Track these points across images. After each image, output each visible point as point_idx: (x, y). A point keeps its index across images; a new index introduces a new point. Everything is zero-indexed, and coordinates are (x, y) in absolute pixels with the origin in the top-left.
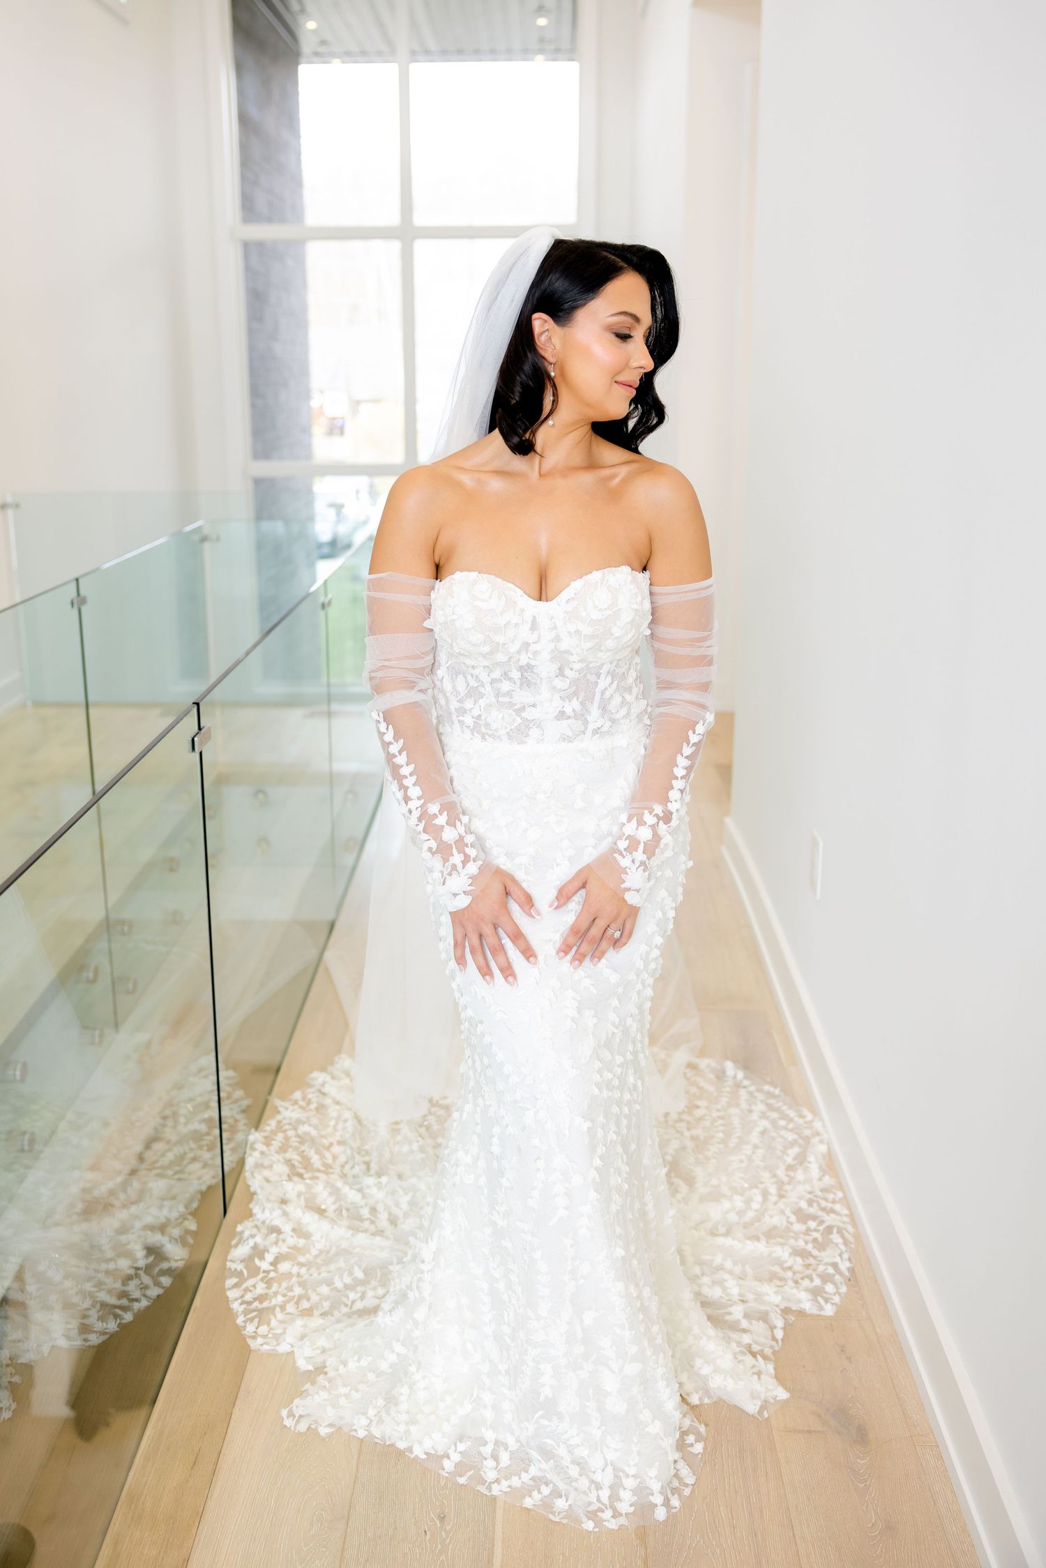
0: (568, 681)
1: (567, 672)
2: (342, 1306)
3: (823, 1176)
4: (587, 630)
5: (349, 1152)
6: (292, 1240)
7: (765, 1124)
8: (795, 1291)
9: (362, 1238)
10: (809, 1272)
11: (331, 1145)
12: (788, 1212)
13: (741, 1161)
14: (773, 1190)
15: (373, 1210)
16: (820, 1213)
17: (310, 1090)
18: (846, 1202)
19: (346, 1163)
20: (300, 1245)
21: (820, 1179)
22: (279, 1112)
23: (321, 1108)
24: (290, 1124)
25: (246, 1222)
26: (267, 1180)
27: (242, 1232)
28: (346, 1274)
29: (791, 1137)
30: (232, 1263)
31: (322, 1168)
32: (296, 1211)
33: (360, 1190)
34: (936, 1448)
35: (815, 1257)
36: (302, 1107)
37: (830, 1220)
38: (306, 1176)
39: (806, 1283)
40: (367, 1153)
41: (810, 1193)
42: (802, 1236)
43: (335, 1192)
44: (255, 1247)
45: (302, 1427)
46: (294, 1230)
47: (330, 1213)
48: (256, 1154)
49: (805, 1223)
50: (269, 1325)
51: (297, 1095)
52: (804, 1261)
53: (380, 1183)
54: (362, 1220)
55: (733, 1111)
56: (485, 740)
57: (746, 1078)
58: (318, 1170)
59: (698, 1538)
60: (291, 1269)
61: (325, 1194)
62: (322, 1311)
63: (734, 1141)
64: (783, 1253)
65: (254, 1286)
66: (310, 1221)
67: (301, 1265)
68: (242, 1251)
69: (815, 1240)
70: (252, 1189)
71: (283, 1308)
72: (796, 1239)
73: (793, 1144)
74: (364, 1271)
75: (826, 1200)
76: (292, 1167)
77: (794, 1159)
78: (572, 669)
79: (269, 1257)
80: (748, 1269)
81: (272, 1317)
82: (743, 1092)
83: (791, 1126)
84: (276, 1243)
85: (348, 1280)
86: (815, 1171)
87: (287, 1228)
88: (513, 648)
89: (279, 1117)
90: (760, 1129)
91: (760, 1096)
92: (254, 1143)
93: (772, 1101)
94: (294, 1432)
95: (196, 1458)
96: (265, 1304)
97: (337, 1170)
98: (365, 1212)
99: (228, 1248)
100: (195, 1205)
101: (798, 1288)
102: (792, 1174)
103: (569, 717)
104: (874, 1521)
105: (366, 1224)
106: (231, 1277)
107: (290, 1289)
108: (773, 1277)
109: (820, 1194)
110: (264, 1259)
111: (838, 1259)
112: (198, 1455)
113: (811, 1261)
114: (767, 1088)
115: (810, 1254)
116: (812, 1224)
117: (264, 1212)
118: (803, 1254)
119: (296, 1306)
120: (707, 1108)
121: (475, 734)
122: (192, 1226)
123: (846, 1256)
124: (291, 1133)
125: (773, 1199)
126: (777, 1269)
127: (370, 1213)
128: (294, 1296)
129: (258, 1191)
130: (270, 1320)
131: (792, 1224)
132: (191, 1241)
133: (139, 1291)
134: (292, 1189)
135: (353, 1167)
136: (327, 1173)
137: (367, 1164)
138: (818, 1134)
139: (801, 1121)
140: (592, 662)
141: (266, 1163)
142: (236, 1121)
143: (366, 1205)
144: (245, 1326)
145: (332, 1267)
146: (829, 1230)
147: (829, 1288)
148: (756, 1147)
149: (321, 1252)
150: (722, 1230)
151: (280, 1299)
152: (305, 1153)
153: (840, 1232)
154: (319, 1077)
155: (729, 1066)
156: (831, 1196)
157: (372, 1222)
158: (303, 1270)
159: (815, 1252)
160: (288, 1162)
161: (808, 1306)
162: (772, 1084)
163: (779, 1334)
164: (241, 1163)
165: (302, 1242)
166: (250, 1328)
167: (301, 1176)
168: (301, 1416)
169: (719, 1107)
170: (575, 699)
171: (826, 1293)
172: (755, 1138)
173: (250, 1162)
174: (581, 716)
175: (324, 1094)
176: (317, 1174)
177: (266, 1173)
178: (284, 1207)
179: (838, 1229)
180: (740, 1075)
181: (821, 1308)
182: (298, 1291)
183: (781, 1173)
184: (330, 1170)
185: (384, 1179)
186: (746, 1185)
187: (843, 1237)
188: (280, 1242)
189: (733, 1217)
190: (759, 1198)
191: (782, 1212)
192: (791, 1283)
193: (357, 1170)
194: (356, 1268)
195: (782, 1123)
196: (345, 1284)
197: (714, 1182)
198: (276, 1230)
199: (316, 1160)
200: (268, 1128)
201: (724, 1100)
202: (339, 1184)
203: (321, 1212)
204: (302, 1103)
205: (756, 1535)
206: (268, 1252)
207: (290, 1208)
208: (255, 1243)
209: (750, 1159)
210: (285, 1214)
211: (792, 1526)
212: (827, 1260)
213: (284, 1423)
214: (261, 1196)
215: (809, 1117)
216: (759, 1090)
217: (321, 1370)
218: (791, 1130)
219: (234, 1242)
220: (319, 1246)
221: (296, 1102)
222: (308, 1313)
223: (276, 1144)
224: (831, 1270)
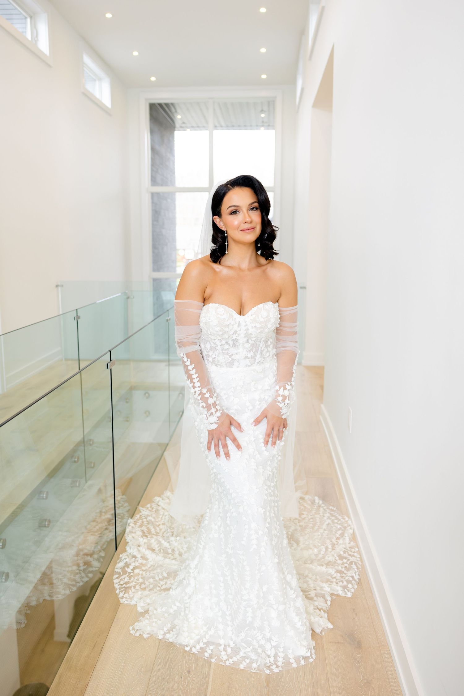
0: (250, 344)
1: (250, 341)
2: (158, 587)
3: (351, 542)
4: (259, 326)
5: (166, 527)
6: (140, 561)
7: (329, 521)
8: (336, 587)
9: (167, 560)
10: (342, 579)
11: (160, 525)
12: (335, 556)
13: (318, 535)
14: (330, 546)
15: (173, 550)
16: (348, 556)
17: (154, 504)
18: (359, 552)
19: (165, 532)
20: (144, 563)
21: (349, 543)
22: (141, 512)
23: (157, 511)
24: (144, 517)
25: (124, 553)
26: (133, 537)
27: (122, 557)
28: (160, 575)
29: (339, 526)
30: (117, 569)
31: (155, 534)
32: (143, 550)
33: (169, 542)
34: (389, 651)
35: (345, 574)
36: (150, 510)
37: (352, 559)
38: (149, 536)
39: (341, 583)
40: (173, 528)
41: (345, 548)
42: (340, 565)
43: (159, 543)
44: (126, 563)
45: (138, 634)
46: (141, 557)
47: (157, 551)
48: (130, 527)
49: (342, 560)
50: (128, 594)
51: (149, 506)
52: (341, 575)
53: (177, 540)
54: (168, 553)
55: (316, 516)
56: (217, 366)
57: (323, 503)
58: (154, 535)
59: (290, 684)
60: (139, 572)
61: (155, 543)
62: (150, 589)
63: (316, 527)
64: (332, 571)
65: (124, 578)
66: (148, 553)
67: (143, 571)
68: (121, 565)
69: (346, 567)
70: (127, 541)
71: (134, 587)
72: (338, 566)
73: (340, 529)
74: (167, 574)
75: (351, 551)
76: (144, 533)
77: (340, 535)
78: (252, 340)
79: (131, 567)
80: (318, 577)
81: (130, 591)
82: (321, 509)
83: (339, 522)
84: (134, 562)
85: (161, 577)
86: (347, 540)
87: (139, 556)
88: (231, 333)
89: (141, 514)
90: (327, 523)
91: (328, 510)
92: (130, 523)
93: (333, 513)
94: (134, 636)
95: (95, 645)
96: (128, 585)
97: (161, 534)
98: (170, 551)
99: (116, 563)
100: (105, 546)
101: (337, 585)
102: (338, 541)
103: (249, 358)
104: (362, 679)
105: (170, 555)
106: (116, 574)
107: (138, 580)
108: (328, 581)
109: (349, 549)
110: (129, 568)
111: (354, 575)
112: (96, 644)
113: (344, 575)
114: (331, 507)
115: (343, 572)
116: (345, 561)
117: (131, 550)
118: (340, 572)
119: (140, 587)
120: (307, 514)
121: (213, 364)
122: (103, 554)
123: (357, 573)
124: (145, 520)
125: (330, 550)
126: (329, 578)
127: (172, 551)
128: (139, 583)
129: (129, 542)
130: (129, 592)
131: (337, 560)
132: (102, 560)
133: (80, 579)
134: (143, 541)
135: (167, 533)
136: (157, 535)
137: (173, 532)
138: (350, 526)
139: (343, 521)
140: (259, 337)
141: (134, 531)
142: (124, 515)
143: (170, 548)
144: (119, 594)
145: (155, 572)
146: (351, 563)
147: (350, 586)
148: (325, 530)
149: (151, 566)
150: (309, 562)
151: (134, 583)
152: (149, 528)
153: (355, 564)
154: (157, 499)
155: (316, 498)
156: (353, 550)
157: (172, 555)
158: (144, 573)
159: (345, 572)
160: (143, 532)
161: (341, 593)
162: (333, 506)
163: (329, 603)
164: (124, 532)
165: (144, 562)
166: (121, 595)
167: (147, 536)
168: (137, 630)
169: (311, 514)
170: (252, 351)
171: (348, 588)
172: (324, 526)
173: (127, 530)
174: (254, 357)
175: (159, 506)
176: (153, 536)
177: (133, 535)
178: (138, 548)
179: (355, 563)
180: (321, 502)
181: (346, 594)
182: (141, 580)
183: (334, 540)
184: (158, 535)
185: (178, 538)
186: (320, 545)
187: (357, 566)
188: (136, 562)
189: (313, 557)
190: (324, 550)
191: (333, 556)
192: (335, 583)
193: (168, 534)
194: (164, 572)
195: (336, 521)
196: (159, 578)
197: (307, 543)
198: (134, 557)
199: (153, 530)
200: (136, 518)
201: (314, 512)
202: (161, 540)
203: (153, 550)
204: (150, 509)
205: (314, 684)
206: (131, 565)
207: (141, 548)
208: (126, 562)
209: (322, 535)
210: (139, 551)
211: (328, 681)
212: (349, 575)
213: (131, 632)
214: (130, 544)
215: (347, 519)
216: (328, 508)
217: (147, 612)
218: (339, 524)
219: (118, 561)
220: (151, 563)
221: (148, 508)
222: (144, 589)
223: (138, 524)
224: (351, 579)
